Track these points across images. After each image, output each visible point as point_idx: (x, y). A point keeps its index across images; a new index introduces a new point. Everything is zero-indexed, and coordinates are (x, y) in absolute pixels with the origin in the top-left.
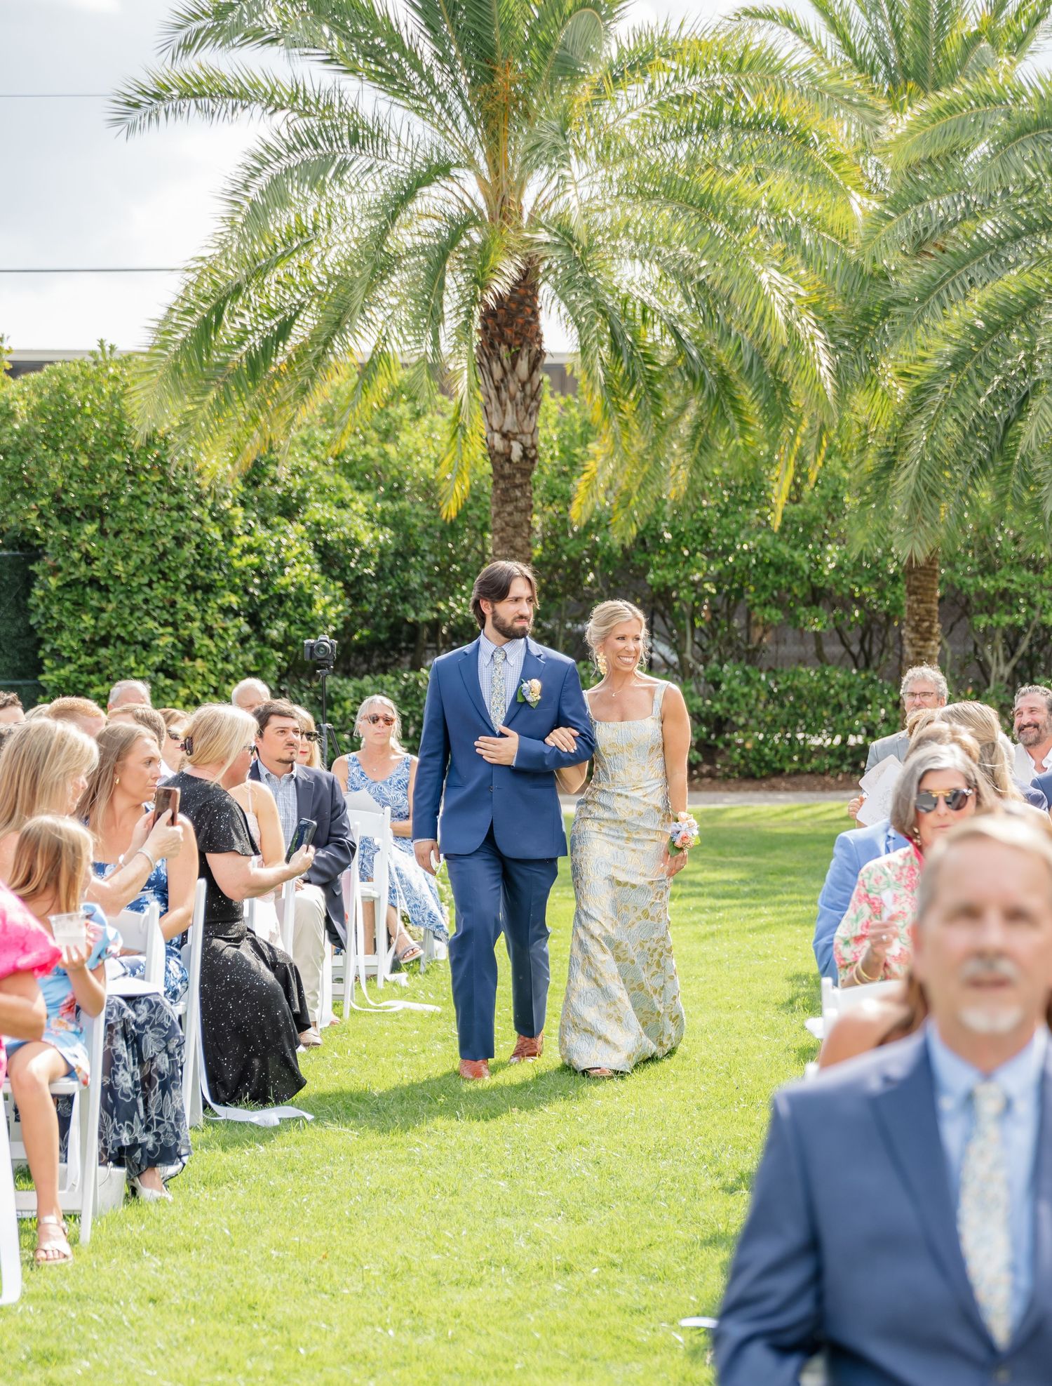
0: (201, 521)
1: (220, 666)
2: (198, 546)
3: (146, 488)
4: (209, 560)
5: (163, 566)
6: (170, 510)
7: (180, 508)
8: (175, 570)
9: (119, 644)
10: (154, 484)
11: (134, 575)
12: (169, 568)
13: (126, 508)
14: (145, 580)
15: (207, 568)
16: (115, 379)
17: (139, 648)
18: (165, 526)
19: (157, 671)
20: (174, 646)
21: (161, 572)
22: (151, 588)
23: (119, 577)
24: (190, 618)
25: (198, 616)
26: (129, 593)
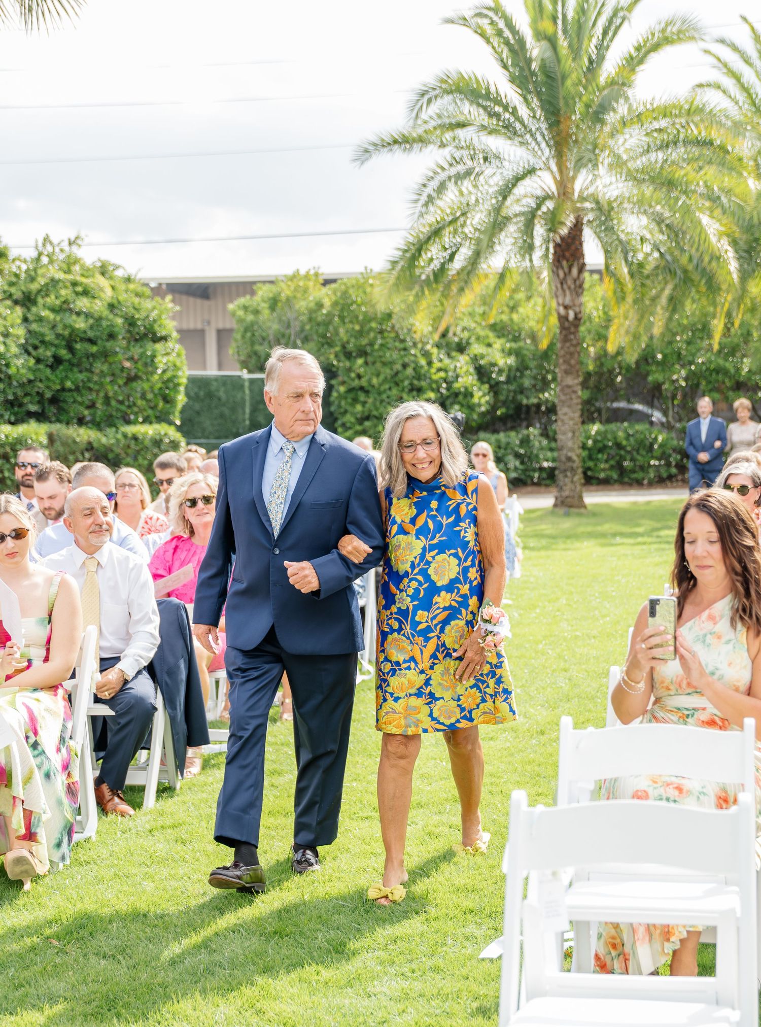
0: (415, 356)
2: (414, 369)
3: (388, 340)
4: (420, 375)
5: (397, 379)
6: (400, 351)
7: (405, 349)
8: (402, 381)
10: (392, 338)
11: (382, 384)
12: (399, 380)
13: (378, 350)
14: (387, 386)
15: (419, 379)
18: (397, 359)
21: (395, 382)
23: (373, 386)
26: (380, 393)
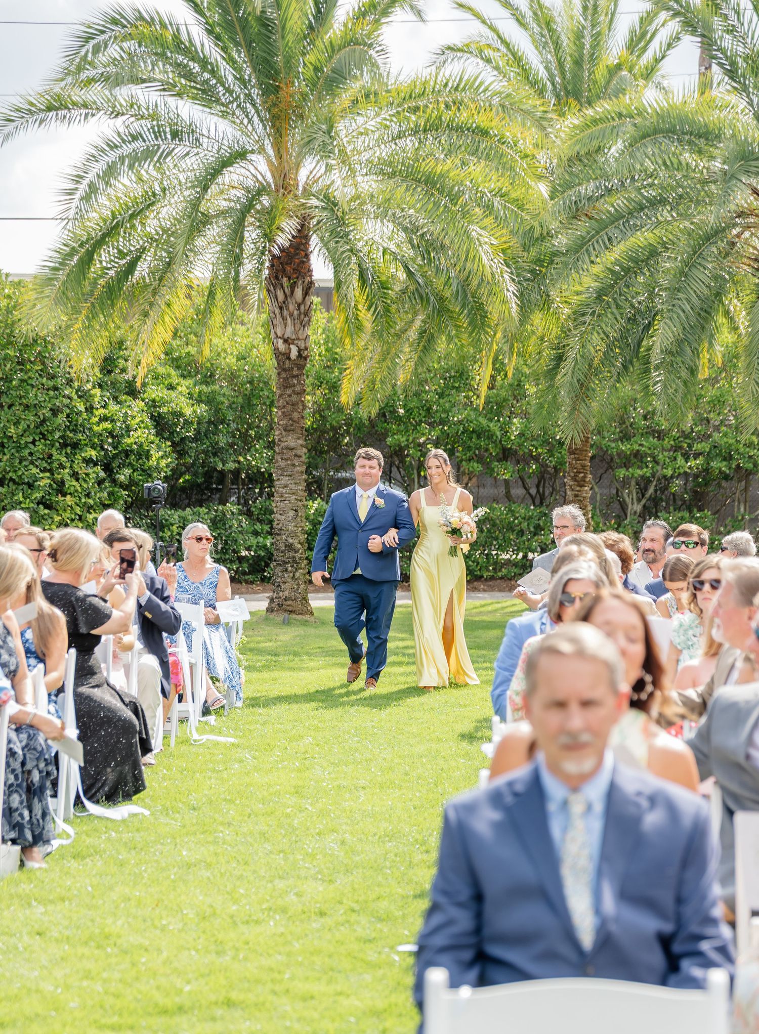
0: (70, 398)
1: (83, 500)
2: (68, 416)
3: (30, 374)
4: (76, 425)
5: (43, 429)
6: (48, 390)
7: (56, 389)
8: (52, 432)
9: (11, 484)
10: (37, 371)
11: (22, 435)
12: (47, 431)
13: (17, 388)
14: (30, 439)
15: (74, 431)
16: (9, 297)
17: (25, 487)
18: (45, 401)
19: (38, 504)
20: (50, 485)
21: (41, 433)
22: (35, 445)
23: (12, 437)
24: (62, 466)
25: (68, 465)
26: (19, 449)
